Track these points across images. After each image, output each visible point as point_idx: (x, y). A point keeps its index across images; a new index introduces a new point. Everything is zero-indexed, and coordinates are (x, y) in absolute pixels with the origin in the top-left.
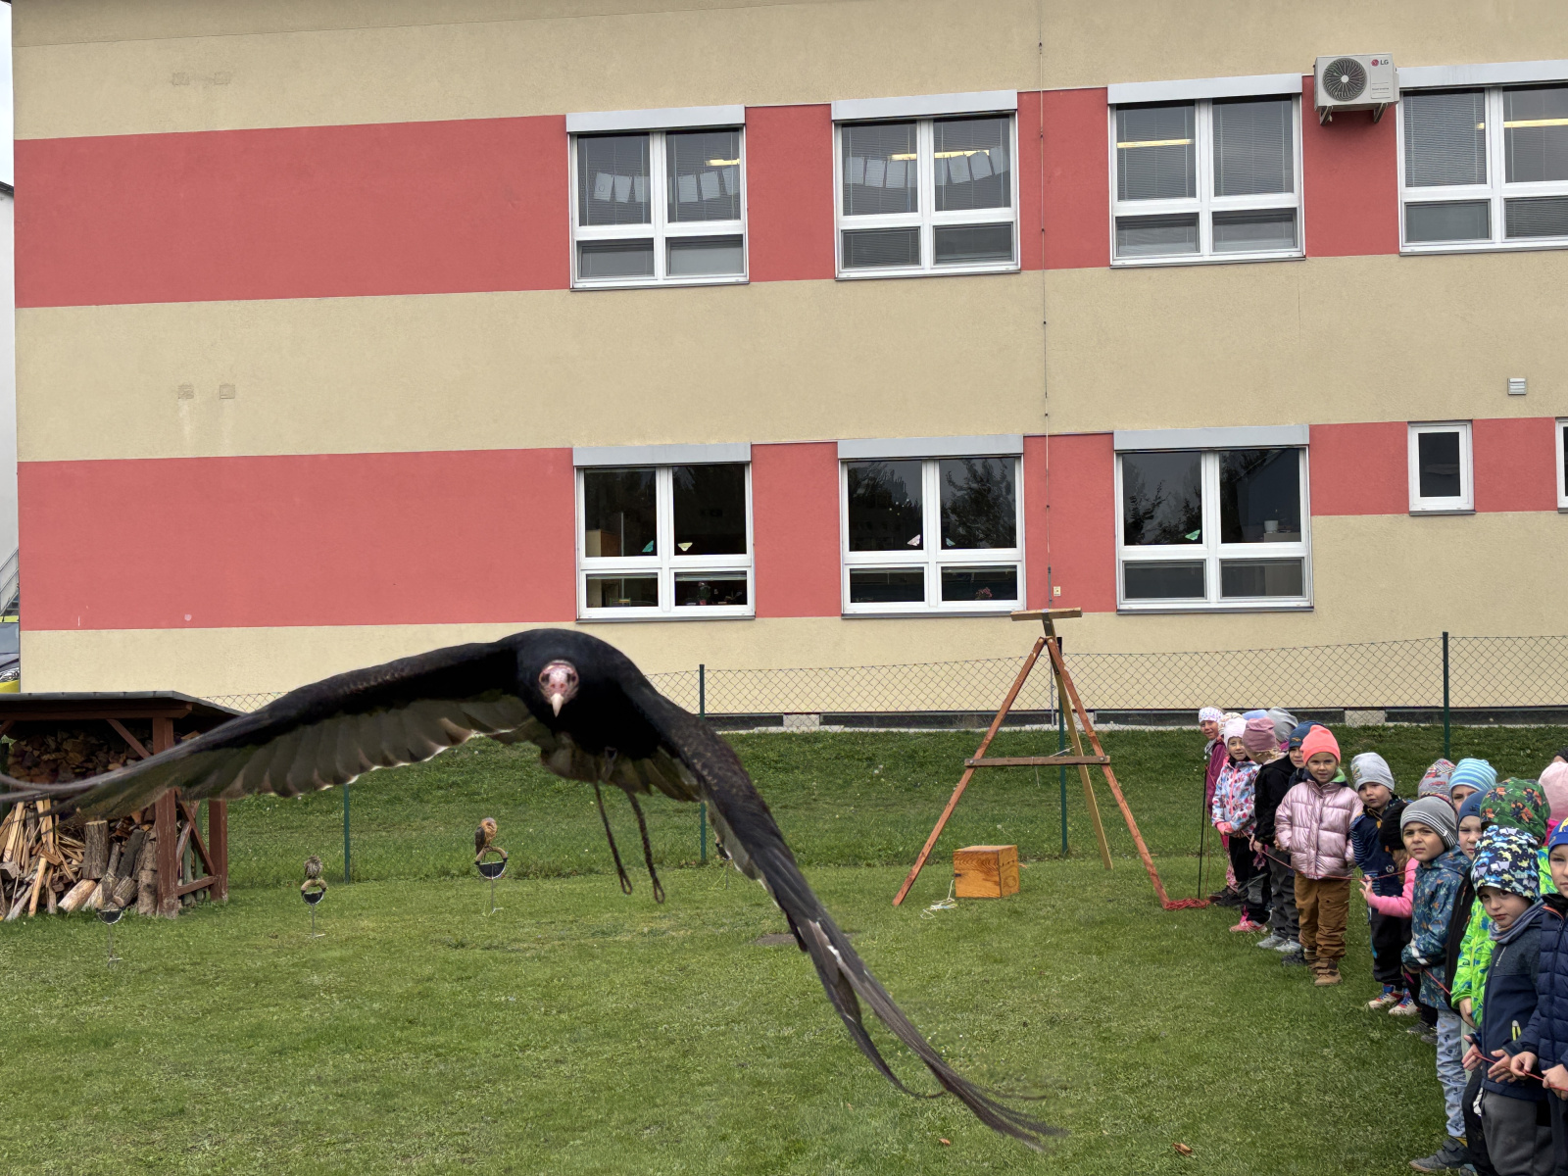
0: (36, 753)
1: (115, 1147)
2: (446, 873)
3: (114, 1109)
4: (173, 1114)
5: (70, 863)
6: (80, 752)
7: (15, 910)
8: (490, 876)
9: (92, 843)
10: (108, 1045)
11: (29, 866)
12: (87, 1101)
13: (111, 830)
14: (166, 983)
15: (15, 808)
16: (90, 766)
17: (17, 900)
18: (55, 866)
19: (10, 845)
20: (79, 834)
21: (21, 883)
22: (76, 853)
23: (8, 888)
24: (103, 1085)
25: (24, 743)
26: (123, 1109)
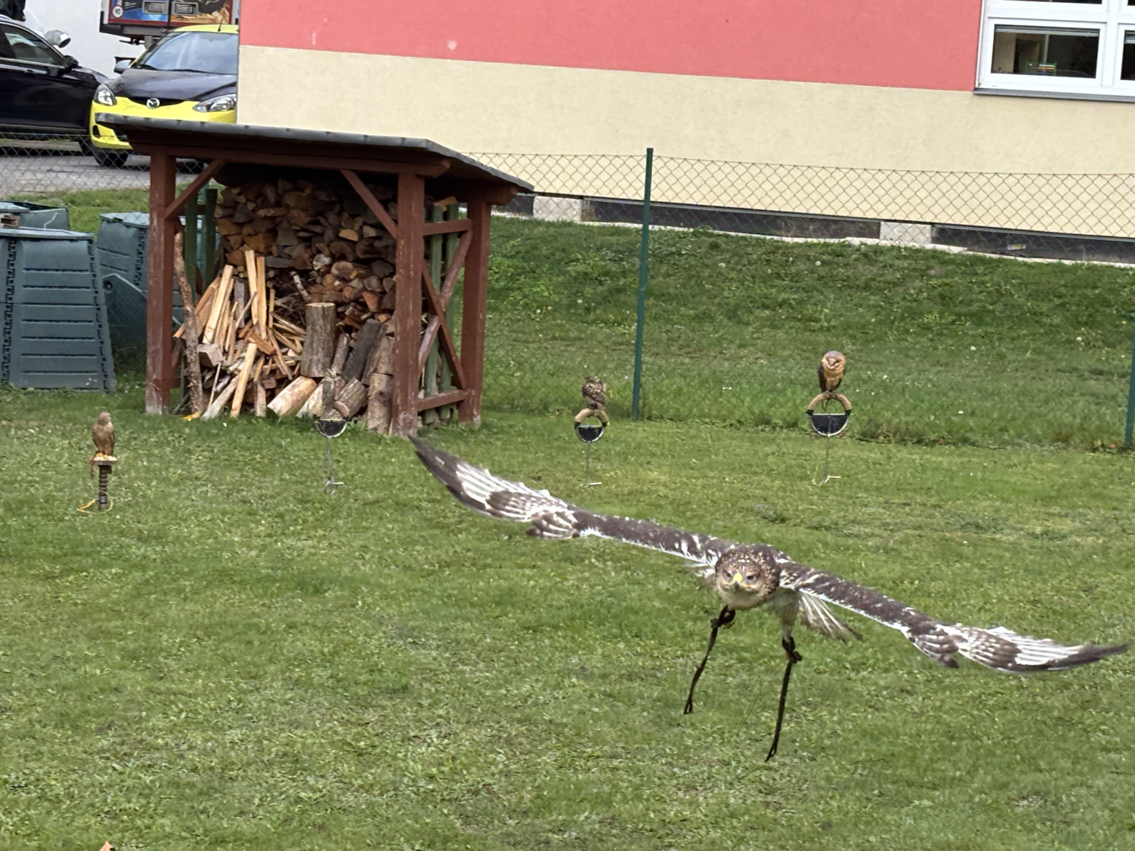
0: (251, 206)
1: (317, 723)
2: (768, 422)
3: (320, 674)
4: (395, 691)
5: (285, 354)
6: (304, 210)
7: (215, 407)
8: (826, 432)
9: (314, 330)
10: (318, 591)
11: (235, 352)
12: (288, 660)
13: (340, 316)
14: (396, 521)
15: (221, 276)
16: (318, 229)
17: (217, 394)
18: (266, 355)
19: (212, 323)
20: (298, 316)
21: (223, 373)
22: (293, 341)
23: (207, 378)
24: (307, 642)
25: (235, 191)
26: (331, 677)
